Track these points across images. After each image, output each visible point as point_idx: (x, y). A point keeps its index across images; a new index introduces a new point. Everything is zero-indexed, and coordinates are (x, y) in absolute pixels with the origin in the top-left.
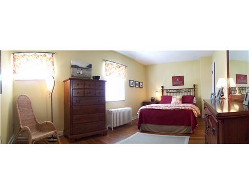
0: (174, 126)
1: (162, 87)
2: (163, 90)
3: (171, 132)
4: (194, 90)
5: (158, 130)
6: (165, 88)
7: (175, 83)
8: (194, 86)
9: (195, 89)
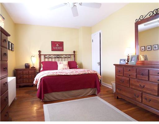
0: (82, 90)
1: (40, 52)
2: (40, 55)
3: (78, 96)
4: (74, 57)
5: (66, 97)
6: (42, 53)
7: (54, 48)
8: (74, 52)
9: (74, 55)
